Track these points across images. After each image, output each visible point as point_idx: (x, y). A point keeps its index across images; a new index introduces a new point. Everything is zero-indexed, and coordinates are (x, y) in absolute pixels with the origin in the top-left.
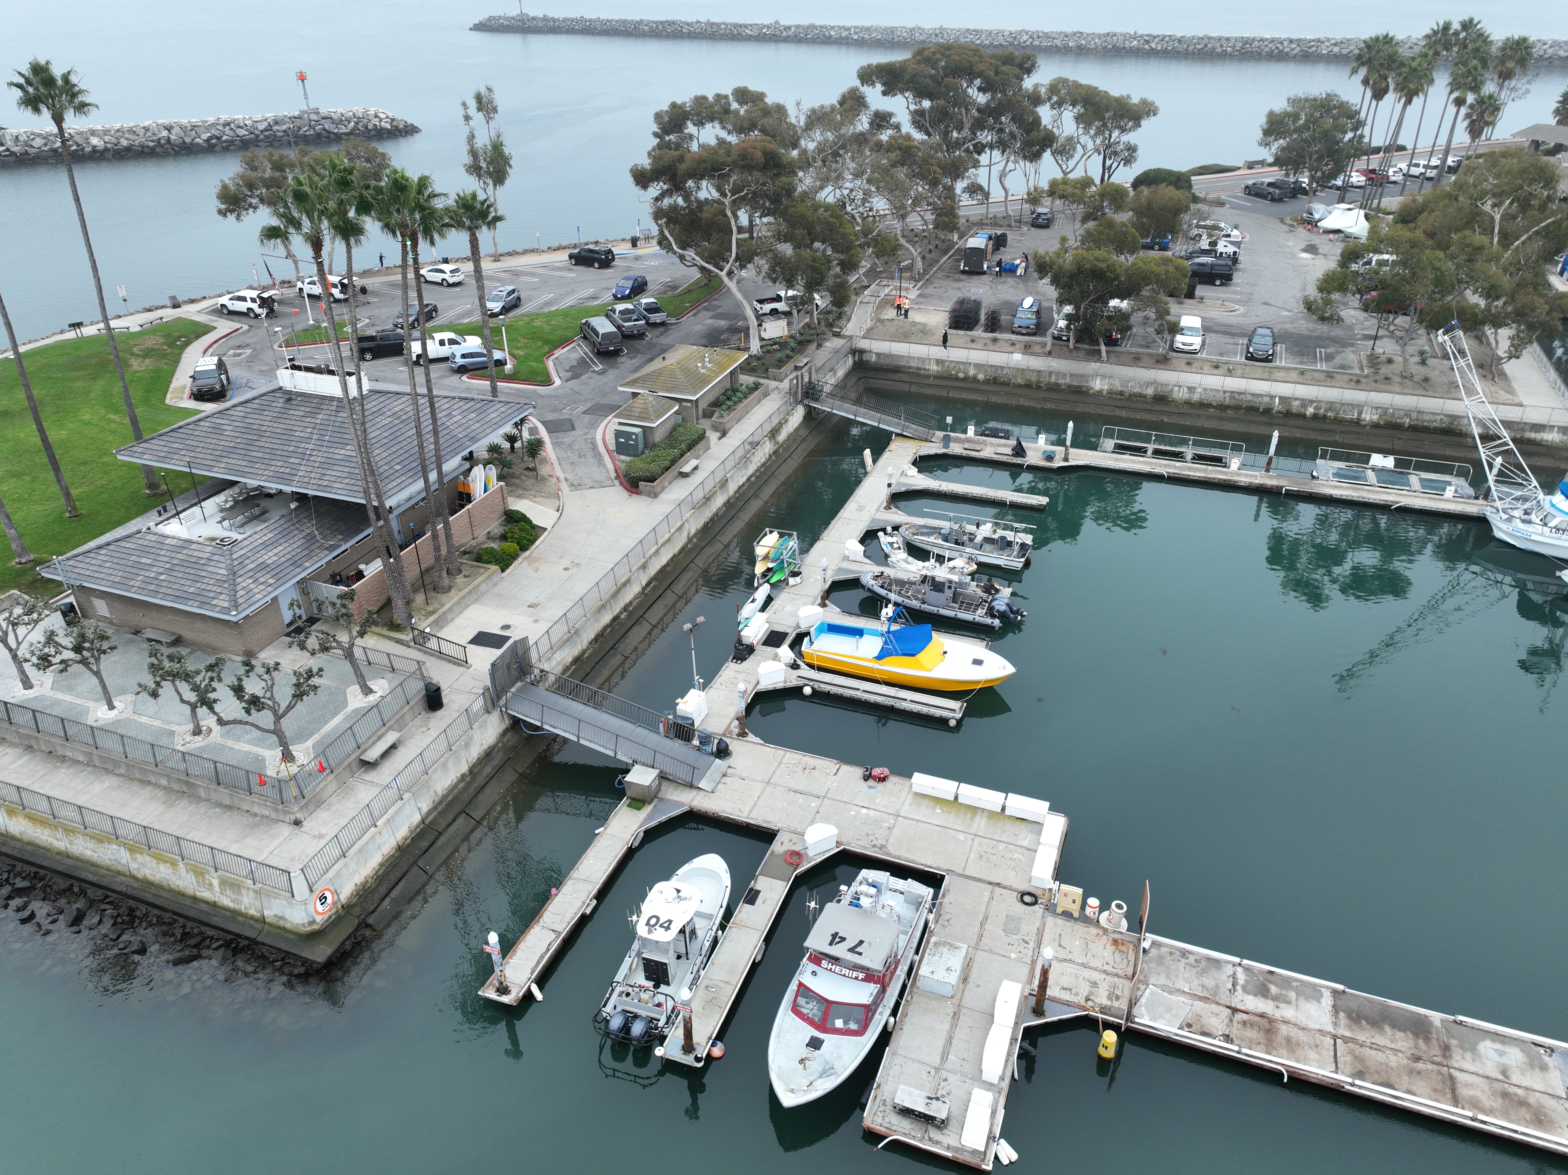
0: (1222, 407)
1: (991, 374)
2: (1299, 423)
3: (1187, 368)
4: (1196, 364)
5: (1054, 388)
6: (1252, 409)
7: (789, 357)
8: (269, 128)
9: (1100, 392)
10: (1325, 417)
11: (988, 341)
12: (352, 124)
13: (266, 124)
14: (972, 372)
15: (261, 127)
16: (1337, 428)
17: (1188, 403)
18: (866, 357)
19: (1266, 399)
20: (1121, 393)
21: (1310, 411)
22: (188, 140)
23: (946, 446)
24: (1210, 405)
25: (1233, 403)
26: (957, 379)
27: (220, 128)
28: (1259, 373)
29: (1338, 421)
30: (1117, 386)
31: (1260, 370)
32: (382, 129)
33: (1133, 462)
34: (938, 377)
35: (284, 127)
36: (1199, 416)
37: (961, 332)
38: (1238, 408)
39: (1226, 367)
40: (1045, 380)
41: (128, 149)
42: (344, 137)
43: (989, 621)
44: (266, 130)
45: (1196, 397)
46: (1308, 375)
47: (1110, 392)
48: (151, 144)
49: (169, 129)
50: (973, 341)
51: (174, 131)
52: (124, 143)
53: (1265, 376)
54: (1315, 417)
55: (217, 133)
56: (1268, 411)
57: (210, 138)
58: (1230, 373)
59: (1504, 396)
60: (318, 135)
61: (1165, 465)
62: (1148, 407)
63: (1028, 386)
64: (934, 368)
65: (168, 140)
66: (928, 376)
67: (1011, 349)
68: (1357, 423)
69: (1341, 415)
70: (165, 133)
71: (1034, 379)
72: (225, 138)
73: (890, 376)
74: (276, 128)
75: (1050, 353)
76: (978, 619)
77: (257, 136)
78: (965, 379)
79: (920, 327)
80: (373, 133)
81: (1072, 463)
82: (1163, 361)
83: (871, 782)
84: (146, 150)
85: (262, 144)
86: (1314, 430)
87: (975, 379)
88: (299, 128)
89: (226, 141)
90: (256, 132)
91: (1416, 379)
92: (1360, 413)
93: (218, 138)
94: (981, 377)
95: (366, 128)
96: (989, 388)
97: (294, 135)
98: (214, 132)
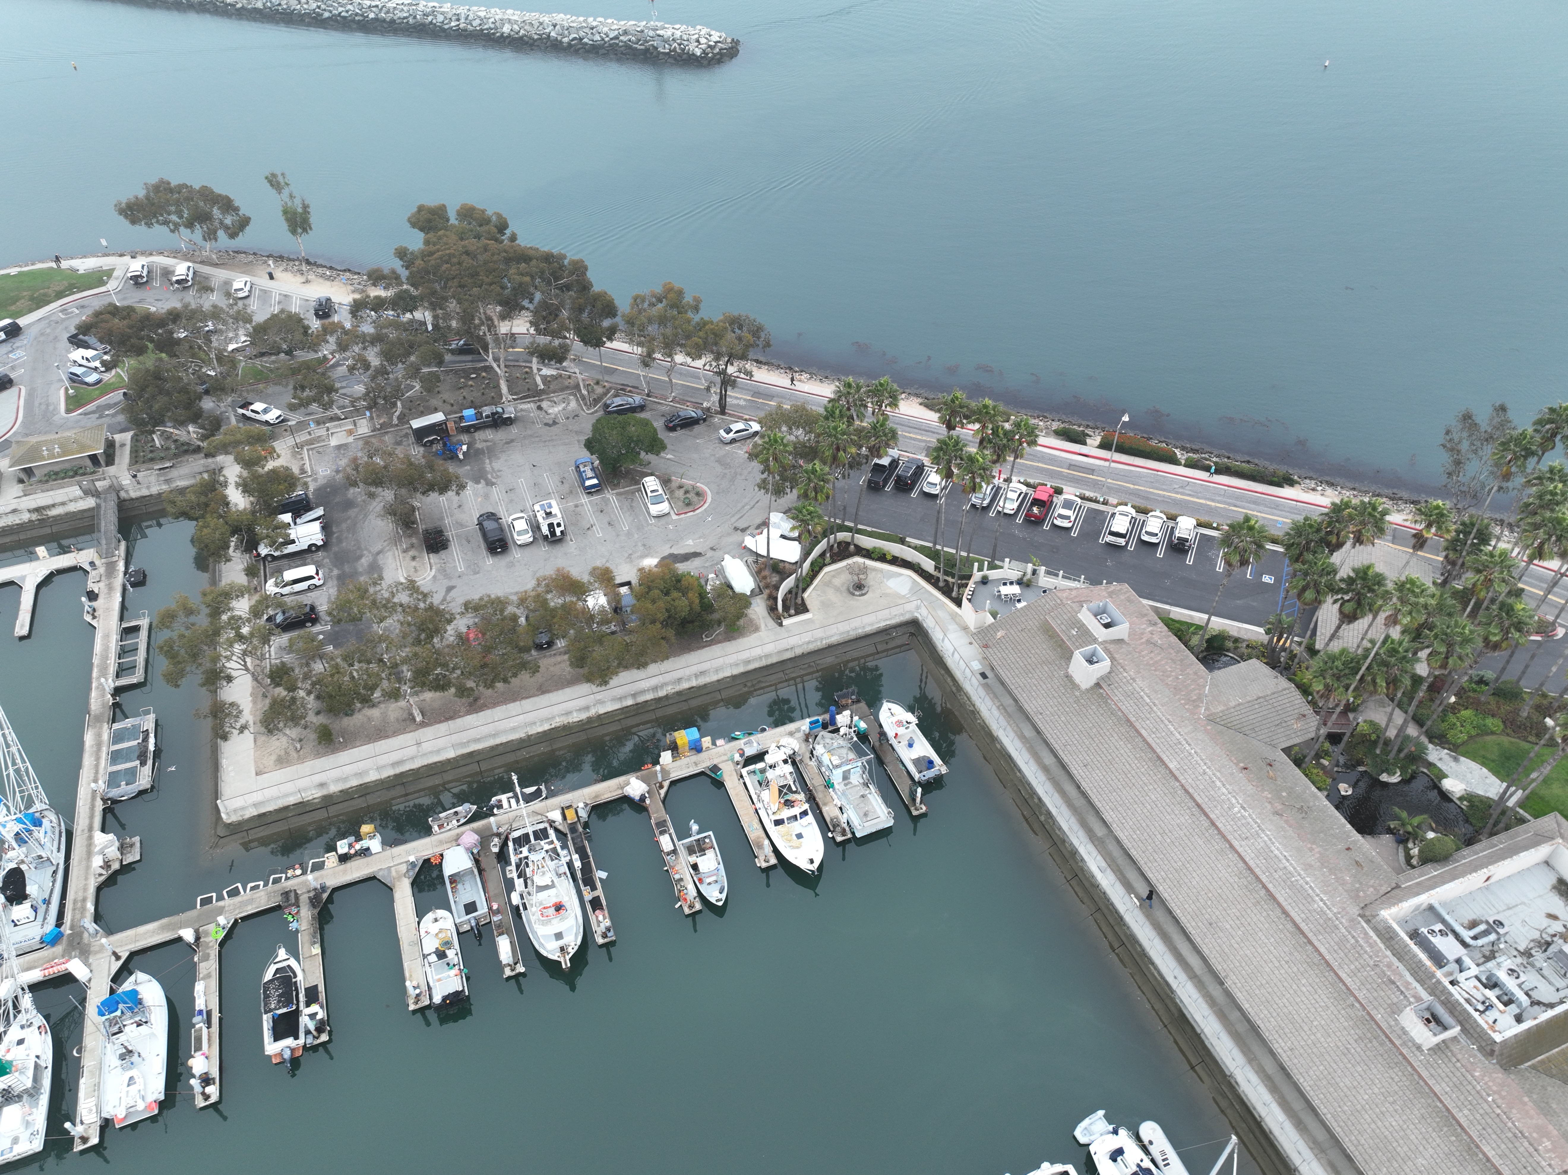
13: (616, 33)
15: (612, 35)
22: (559, 38)
27: (587, 30)
32: (693, 54)
35: (627, 39)
41: (521, 38)
42: (661, 57)
44: (616, 38)
48: (536, 37)
49: (554, 27)
51: (555, 30)
52: (522, 32)
57: (575, 39)
60: (647, 50)
65: (549, 36)
70: (550, 30)
72: (585, 40)
74: (621, 38)
77: (605, 43)
80: (685, 56)
84: (530, 42)
85: (603, 51)
88: (636, 42)
89: (582, 44)
90: (606, 39)
93: (581, 39)
95: (683, 50)
97: (630, 47)
98: (582, 34)
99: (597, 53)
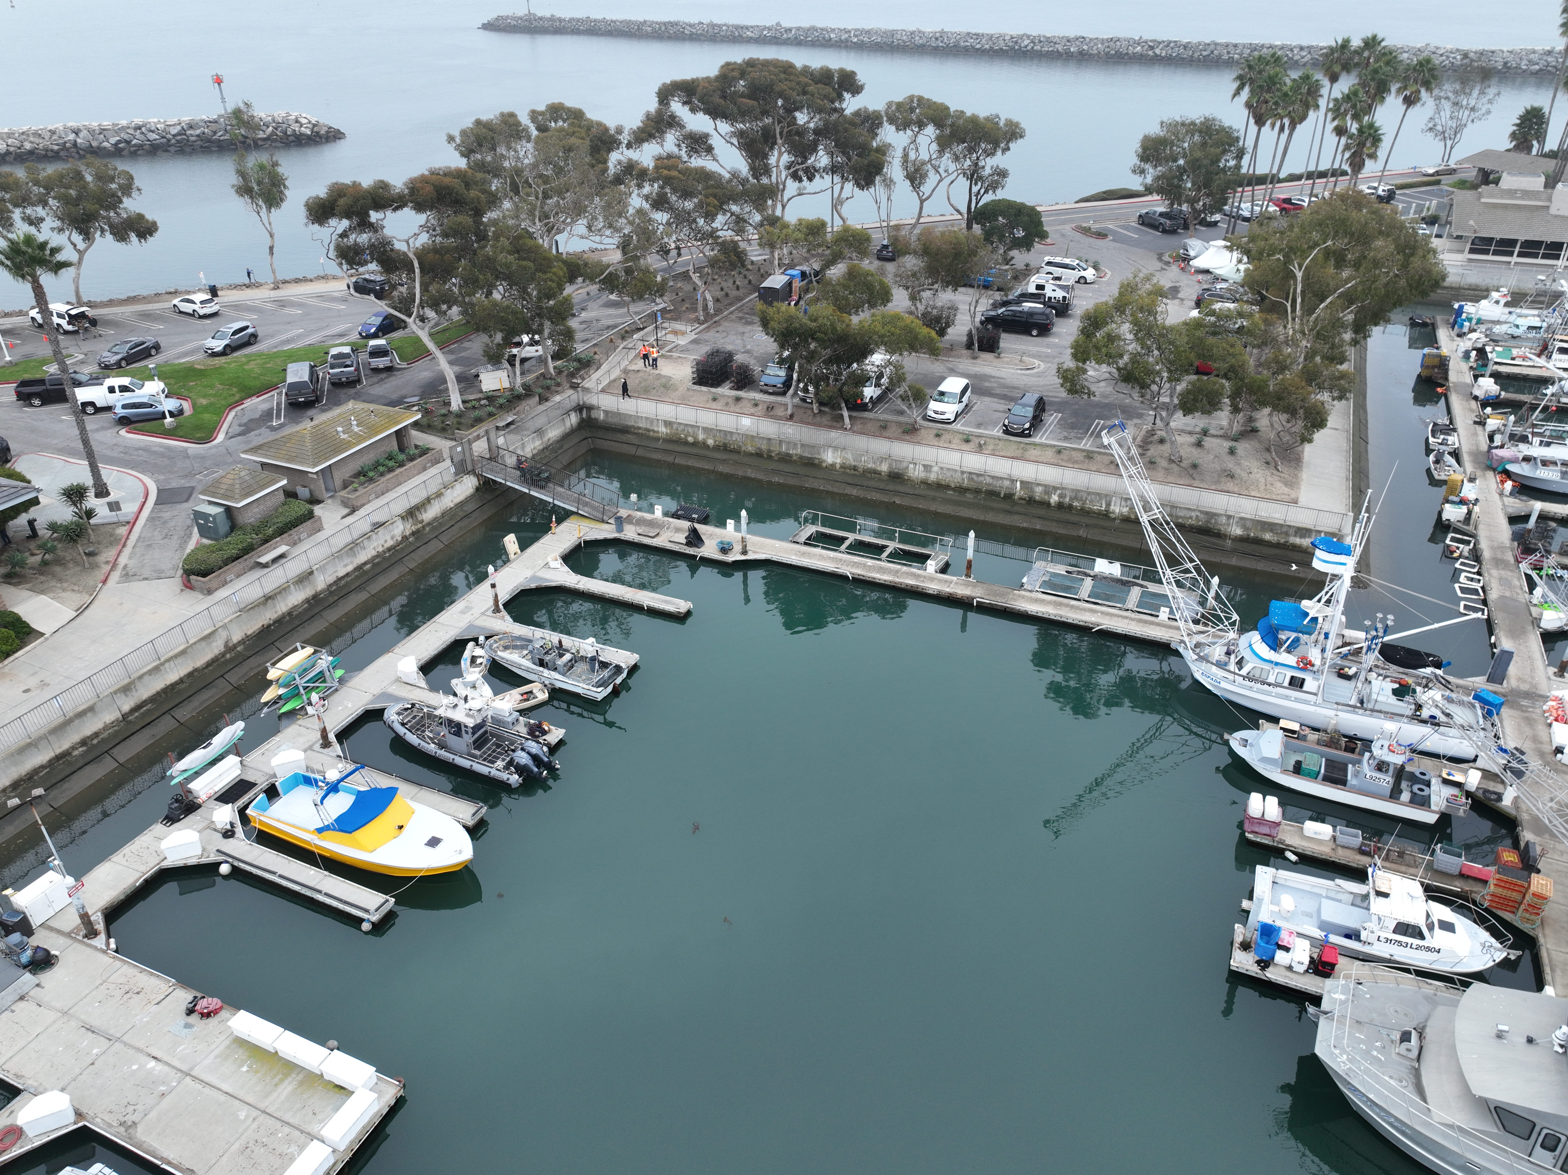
0: (961, 490)
1: (720, 439)
2: (1042, 512)
3: (935, 442)
4: (946, 436)
5: (785, 458)
6: (992, 494)
7: (491, 415)
8: (182, 132)
9: (833, 465)
10: (1070, 507)
11: (730, 401)
12: (271, 129)
13: (179, 128)
14: (701, 437)
15: (174, 131)
16: (1084, 520)
17: (924, 483)
18: (594, 414)
19: (1007, 483)
20: (855, 468)
21: (1054, 499)
22: (94, 144)
23: (620, 529)
24: (947, 487)
25: (972, 485)
26: (686, 443)
27: (131, 131)
28: (1012, 450)
29: (1085, 512)
30: (851, 460)
31: (1014, 446)
32: (301, 134)
33: (822, 558)
34: (669, 440)
35: (198, 132)
36: (934, 499)
37: (704, 389)
38: (977, 491)
39: (977, 440)
40: (775, 449)
41: (31, 152)
42: (255, 143)
43: (504, 776)
44: (179, 134)
45: (933, 477)
46: (1065, 455)
47: (843, 466)
48: (56, 148)
49: (77, 132)
50: (714, 399)
51: (81, 135)
52: (28, 146)
53: (1018, 453)
54: (1060, 506)
55: (126, 137)
56: (1009, 496)
57: (119, 142)
58: (980, 448)
59: (1280, 488)
60: (234, 140)
61: (855, 564)
62: (882, 486)
63: (759, 455)
64: (663, 430)
65: (75, 144)
66: (657, 439)
67: (752, 410)
68: (1106, 515)
69: (1088, 505)
70: (72, 137)
71: (764, 447)
72: (134, 142)
73: (619, 437)
74: (188, 132)
75: (791, 417)
76: (494, 773)
77: (169, 140)
78: (695, 444)
79: (663, 381)
80: (292, 138)
81: (751, 556)
82: (910, 431)
83: (194, 1018)
84: (50, 154)
85: (172, 149)
86: (1058, 521)
87: (704, 445)
88: (215, 133)
89: (135, 145)
90: (169, 136)
91: (1185, 464)
92: (1108, 504)
93: (128, 142)
94: (710, 442)
95: (285, 133)
96: (718, 455)
97: (209, 141)
98: (124, 136)
99: (167, 151)
